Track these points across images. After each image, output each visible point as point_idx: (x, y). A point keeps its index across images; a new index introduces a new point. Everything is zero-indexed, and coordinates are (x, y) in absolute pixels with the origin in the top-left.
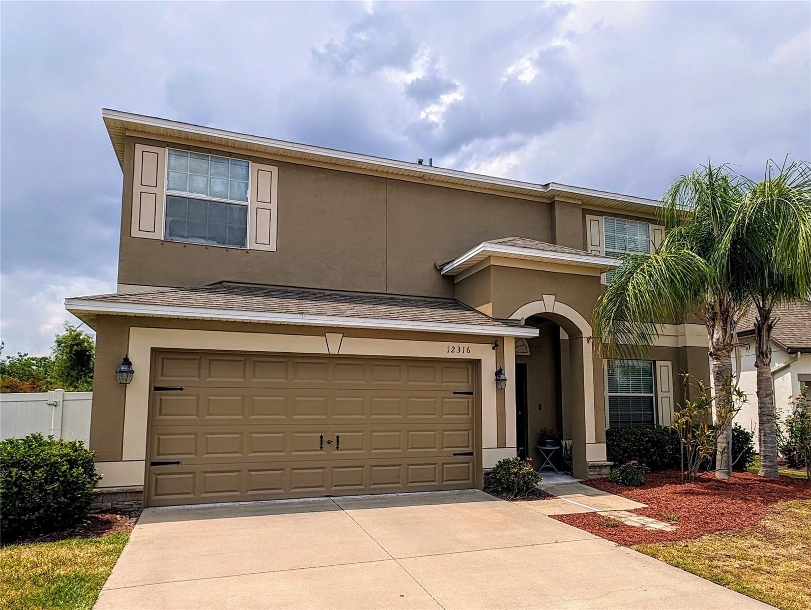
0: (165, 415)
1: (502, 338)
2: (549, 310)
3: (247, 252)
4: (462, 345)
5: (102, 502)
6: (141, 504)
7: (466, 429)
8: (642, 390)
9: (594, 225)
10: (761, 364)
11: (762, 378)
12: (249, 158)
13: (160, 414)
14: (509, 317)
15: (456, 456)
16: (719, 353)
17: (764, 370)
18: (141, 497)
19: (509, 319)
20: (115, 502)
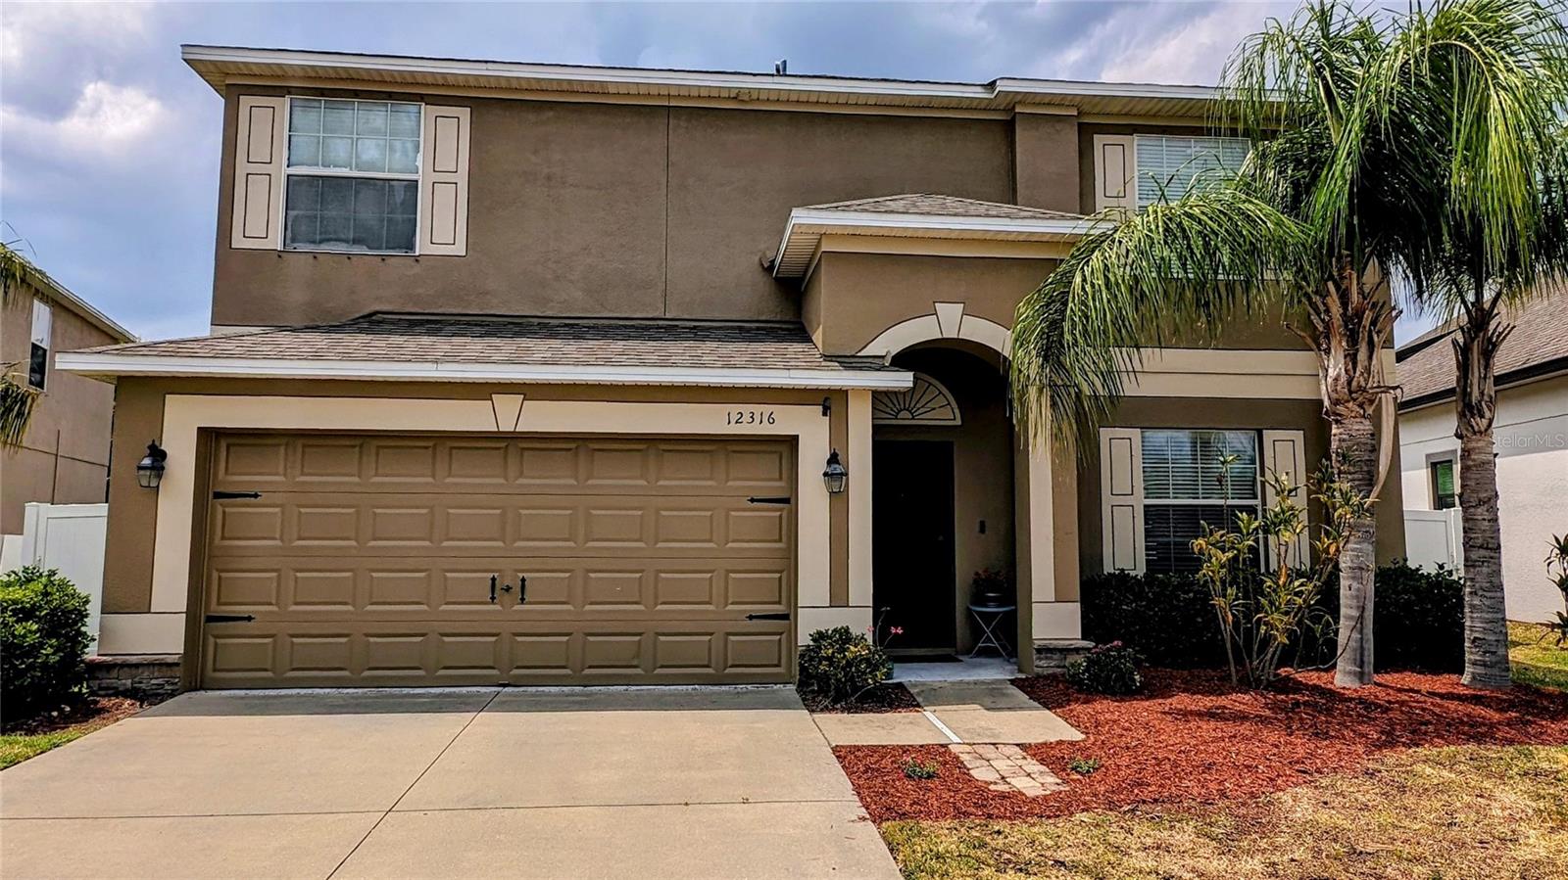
0: (230, 539)
1: (843, 394)
2: (950, 333)
3: (417, 260)
4: (757, 409)
5: (117, 678)
6: (176, 683)
7: (774, 568)
8: (1200, 491)
9: (1114, 155)
10: (1467, 430)
11: (1471, 463)
12: (421, 98)
13: (223, 538)
14: (860, 351)
15: (754, 621)
16: (1340, 408)
17: (1474, 444)
18: (178, 672)
19: (859, 354)
20: (136, 680)
